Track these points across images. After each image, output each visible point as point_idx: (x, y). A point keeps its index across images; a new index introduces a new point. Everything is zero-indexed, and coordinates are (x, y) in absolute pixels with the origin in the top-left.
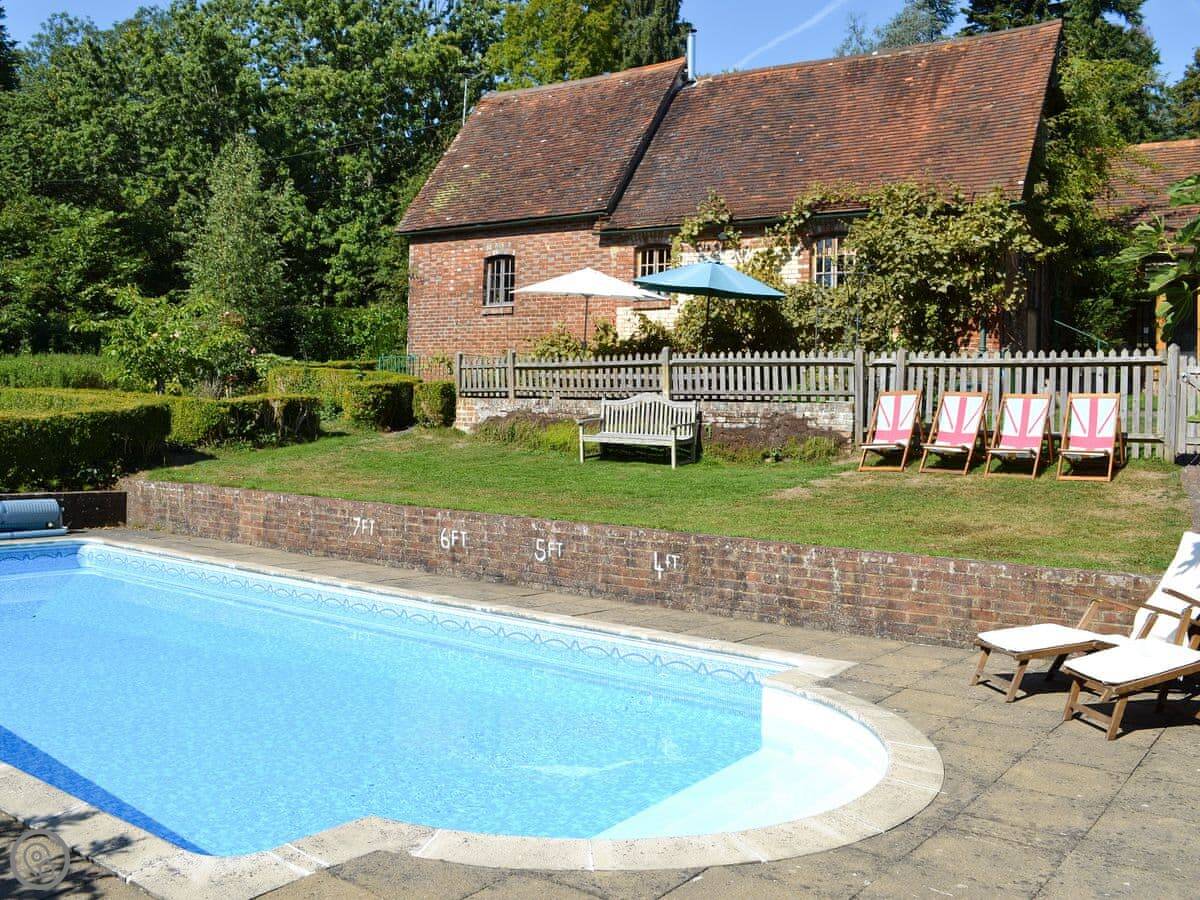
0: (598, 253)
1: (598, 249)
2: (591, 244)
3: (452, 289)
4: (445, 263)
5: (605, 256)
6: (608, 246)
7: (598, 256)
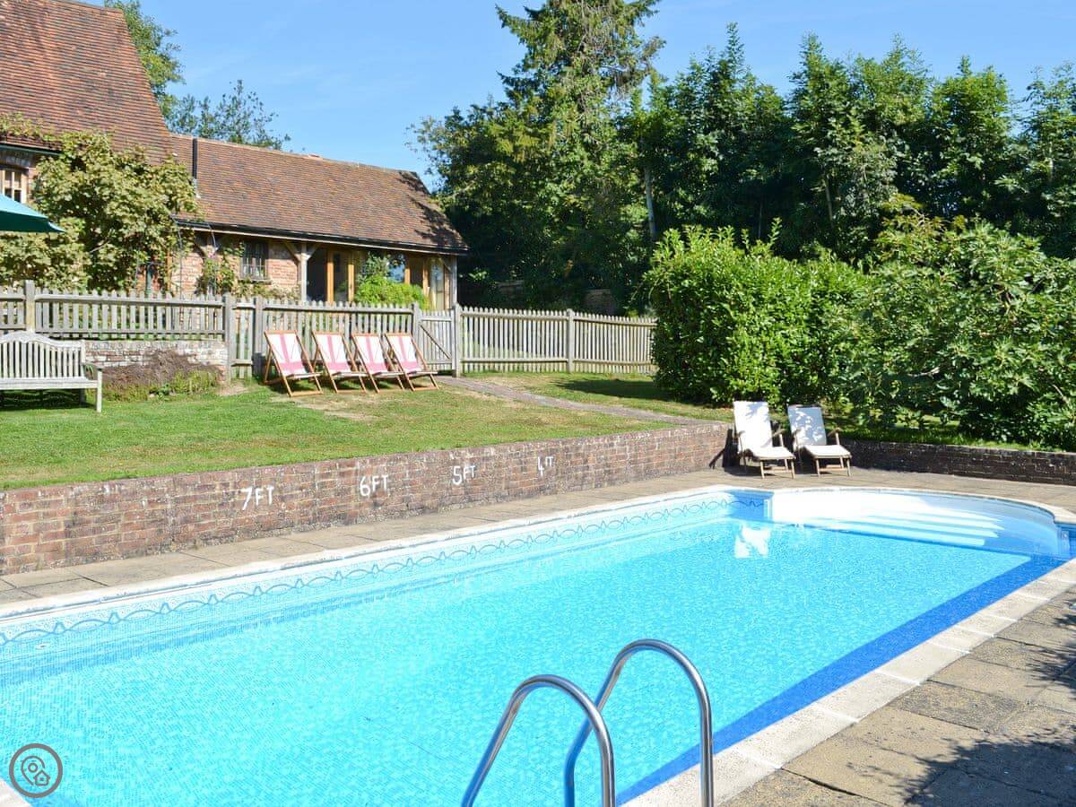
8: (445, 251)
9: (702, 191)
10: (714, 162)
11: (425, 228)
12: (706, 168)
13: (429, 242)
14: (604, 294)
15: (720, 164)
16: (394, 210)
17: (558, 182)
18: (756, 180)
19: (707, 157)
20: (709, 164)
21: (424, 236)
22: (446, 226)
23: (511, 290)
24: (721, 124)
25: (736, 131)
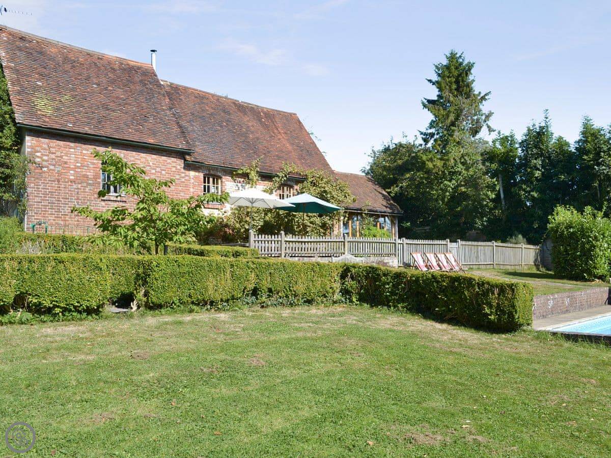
0: (183, 173)
1: (183, 170)
2: (179, 167)
3: (72, 177)
4: (64, 157)
5: (187, 176)
6: (189, 170)
7: (183, 175)
8: (395, 213)
9: (533, 186)
10: (540, 173)
11: (385, 203)
12: (536, 175)
13: (388, 210)
14: (477, 233)
15: (543, 174)
16: (370, 195)
17: (450, 181)
18: (563, 180)
19: (536, 170)
20: (537, 174)
21: (386, 207)
22: (392, 202)
23: (423, 231)
24: (542, 155)
25: (549, 158)
